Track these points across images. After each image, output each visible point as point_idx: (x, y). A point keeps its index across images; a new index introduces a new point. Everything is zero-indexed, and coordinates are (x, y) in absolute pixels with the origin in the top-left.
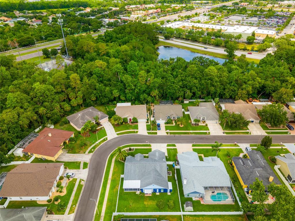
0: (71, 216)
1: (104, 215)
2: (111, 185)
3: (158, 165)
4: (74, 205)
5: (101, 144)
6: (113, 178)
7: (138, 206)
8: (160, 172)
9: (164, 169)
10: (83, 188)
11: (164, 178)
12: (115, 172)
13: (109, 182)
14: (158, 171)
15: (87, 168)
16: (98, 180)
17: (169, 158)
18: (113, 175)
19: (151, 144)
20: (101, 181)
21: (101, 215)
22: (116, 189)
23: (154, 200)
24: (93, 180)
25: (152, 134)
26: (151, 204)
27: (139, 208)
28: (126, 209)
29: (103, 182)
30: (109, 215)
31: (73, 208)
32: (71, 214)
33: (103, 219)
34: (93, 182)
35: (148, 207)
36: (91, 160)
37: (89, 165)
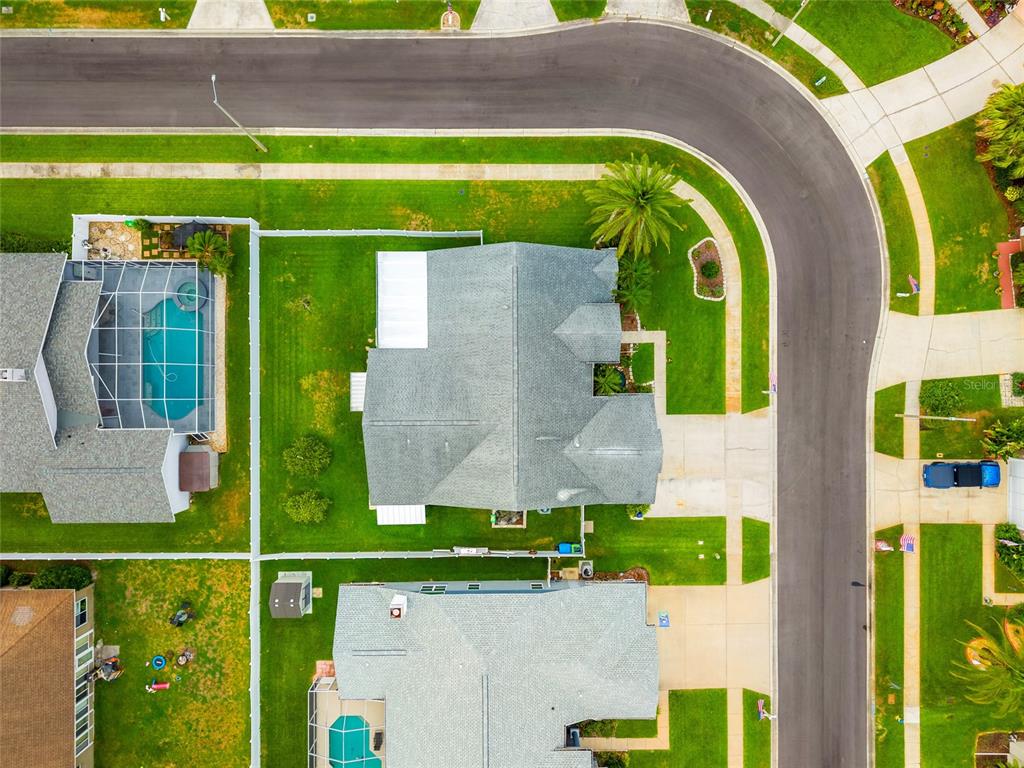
0: (261, 18)
1: (262, 178)
2: (434, 184)
3: (505, 457)
4: (319, 14)
5: (773, 65)
6: (481, 193)
7: (304, 342)
8: (465, 462)
9: (482, 487)
10: (420, 34)
11: (437, 483)
12: (527, 192)
13: (459, 172)
14: (470, 450)
15: (560, 20)
16: (469, 106)
17: (634, 525)
18: (503, 187)
19: (772, 409)
20: (465, 121)
21: (262, 165)
22: (408, 218)
23: (336, 422)
24: (467, 80)
25: (877, 420)
26: (318, 406)
27: (297, 344)
28: (293, 280)
29: (457, 140)
30: (263, 202)
31: (297, 16)
32: (270, 13)
33: (244, 177)
34: (458, 80)
35: (298, 387)
36: (629, 27)
37: (590, 22)
